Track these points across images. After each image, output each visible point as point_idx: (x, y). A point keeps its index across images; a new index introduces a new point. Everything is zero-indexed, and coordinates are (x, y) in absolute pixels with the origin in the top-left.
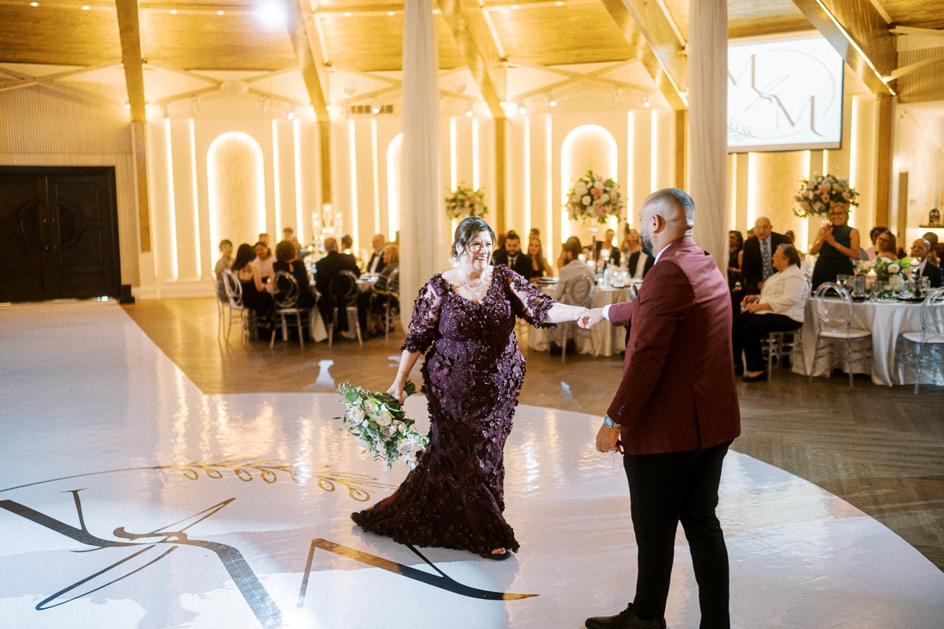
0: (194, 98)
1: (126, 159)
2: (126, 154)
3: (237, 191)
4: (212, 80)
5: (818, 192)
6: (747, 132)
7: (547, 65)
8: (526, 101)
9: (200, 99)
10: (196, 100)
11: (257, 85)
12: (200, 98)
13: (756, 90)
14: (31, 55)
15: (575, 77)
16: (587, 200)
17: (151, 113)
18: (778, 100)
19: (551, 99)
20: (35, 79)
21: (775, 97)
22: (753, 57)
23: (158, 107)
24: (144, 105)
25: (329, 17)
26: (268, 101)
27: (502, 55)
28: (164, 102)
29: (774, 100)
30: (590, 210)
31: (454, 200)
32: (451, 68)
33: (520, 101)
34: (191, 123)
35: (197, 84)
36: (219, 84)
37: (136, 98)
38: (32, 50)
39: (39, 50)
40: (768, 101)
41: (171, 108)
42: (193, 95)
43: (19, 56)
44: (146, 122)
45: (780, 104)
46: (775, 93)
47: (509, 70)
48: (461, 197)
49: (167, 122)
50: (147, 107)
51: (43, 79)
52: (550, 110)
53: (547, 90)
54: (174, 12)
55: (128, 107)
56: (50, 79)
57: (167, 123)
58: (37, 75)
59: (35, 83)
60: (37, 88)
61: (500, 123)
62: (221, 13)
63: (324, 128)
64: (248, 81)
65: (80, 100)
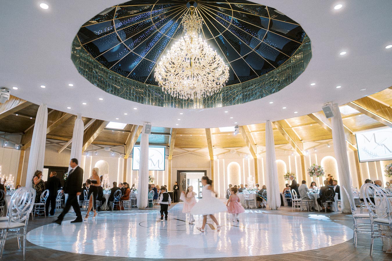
2: (209, 167)
3: (234, 176)
4: (228, 150)
5: (390, 169)
6: (376, 155)
7: (314, 141)
8: (308, 150)
11: (238, 150)
12: (226, 154)
13: (377, 143)
14: (190, 146)
15: (321, 143)
16: (313, 171)
17: (215, 158)
18: (384, 145)
19: (315, 149)
21: (383, 144)
22: (374, 134)
23: (216, 156)
25: (255, 133)
26: (241, 154)
27: (301, 139)
28: (217, 155)
29: (383, 146)
30: (314, 174)
31: (286, 176)
32: (286, 144)
33: (306, 150)
34: (224, 160)
35: (225, 151)
36: (230, 150)
37: (211, 155)
39: (192, 145)
40: (381, 146)
41: (219, 156)
42: (224, 153)
43: (188, 147)
44: (214, 160)
45: (385, 146)
46: (383, 143)
47: (304, 143)
48: (288, 175)
50: (214, 156)
51: (192, 151)
52: (316, 153)
53: (314, 147)
54: (219, 135)
55: (210, 157)
56: (193, 151)
57: (218, 160)
60: (191, 153)
61: (302, 157)
62: (229, 134)
63: (256, 160)
64: (236, 149)
65: (200, 156)
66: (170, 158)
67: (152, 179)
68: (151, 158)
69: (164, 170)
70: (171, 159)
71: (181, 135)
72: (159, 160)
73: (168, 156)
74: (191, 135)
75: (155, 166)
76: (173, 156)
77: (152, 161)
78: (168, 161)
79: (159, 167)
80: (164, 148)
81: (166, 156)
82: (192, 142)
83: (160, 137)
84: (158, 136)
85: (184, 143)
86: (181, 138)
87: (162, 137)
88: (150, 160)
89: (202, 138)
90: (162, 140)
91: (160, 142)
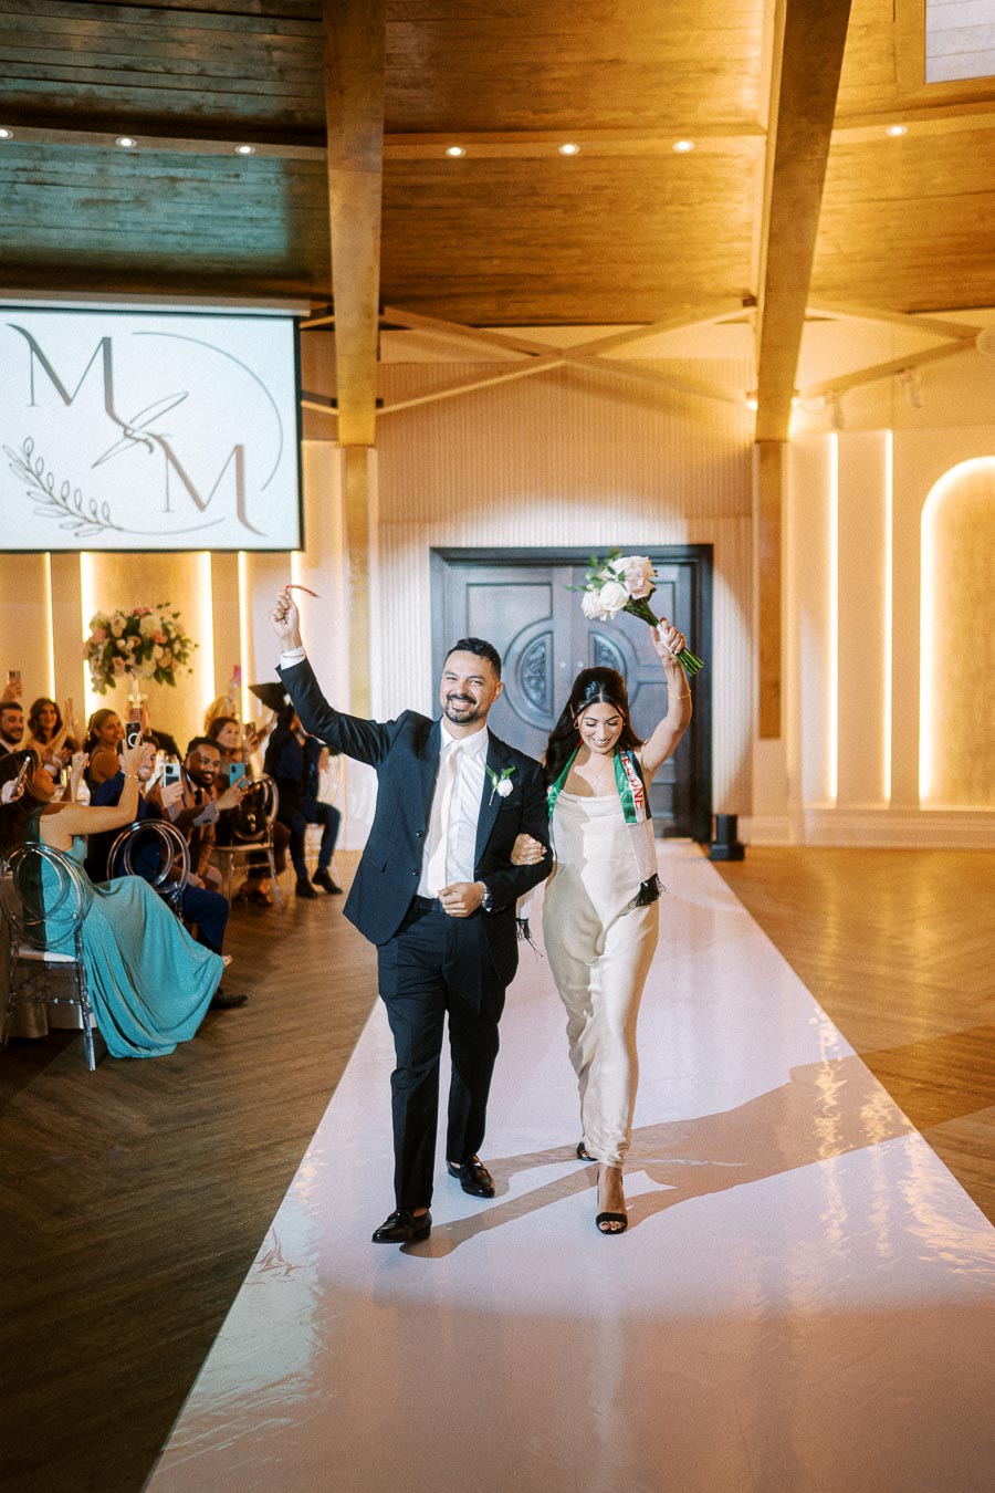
0: (903, 376)
1: (738, 525)
2: (737, 515)
9: (918, 378)
10: (910, 379)
14: (557, 304)
17: (801, 419)
20: (559, 353)
23: (821, 401)
24: (791, 396)
28: (835, 390)
34: (889, 438)
36: (967, 337)
37: (774, 389)
38: (556, 290)
39: (573, 289)
41: (852, 400)
42: (901, 368)
44: (785, 441)
49: (833, 440)
50: (795, 402)
51: (572, 352)
55: (753, 405)
56: (588, 352)
57: (835, 443)
58: (563, 345)
59: (559, 363)
60: (561, 377)
65: (647, 400)
66: (355, 423)
67: (158, 652)
68: (156, 428)
69: (302, 548)
70: (370, 437)
71: (455, 152)
72: (239, 450)
73: (334, 403)
74: (569, 149)
75: (202, 507)
76: (379, 403)
77: (169, 455)
78: (337, 456)
79: (250, 517)
80: (289, 325)
81: (305, 404)
82: (578, 251)
83: (220, 189)
84: (200, 173)
85: (496, 262)
86: (456, 192)
87: (244, 183)
88: (150, 445)
89: (686, 183)
90: (256, 232)
91: (242, 251)
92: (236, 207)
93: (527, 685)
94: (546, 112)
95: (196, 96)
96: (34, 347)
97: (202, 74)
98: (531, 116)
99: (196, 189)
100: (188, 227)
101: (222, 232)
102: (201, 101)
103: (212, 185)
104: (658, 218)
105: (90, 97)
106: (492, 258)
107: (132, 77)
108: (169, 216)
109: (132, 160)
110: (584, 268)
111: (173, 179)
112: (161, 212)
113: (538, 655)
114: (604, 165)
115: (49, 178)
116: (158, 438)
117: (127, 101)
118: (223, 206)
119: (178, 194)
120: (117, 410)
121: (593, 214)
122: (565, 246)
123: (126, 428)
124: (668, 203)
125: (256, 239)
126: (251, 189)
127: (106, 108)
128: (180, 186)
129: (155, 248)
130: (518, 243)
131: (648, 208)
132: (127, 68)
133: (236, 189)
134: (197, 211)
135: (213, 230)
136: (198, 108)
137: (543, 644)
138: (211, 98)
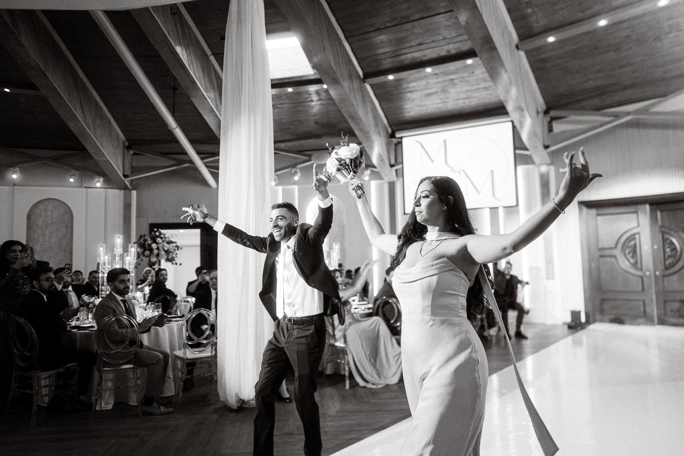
56: (645, 110)
59: (629, 117)
60: (636, 124)
66: (539, 154)
69: (517, 205)
70: (548, 161)
71: (551, 39)
72: (492, 172)
73: (528, 150)
75: (478, 192)
76: (546, 147)
77: (467, 176)
78: (537, 170)
79: (496, 195)
80: (510, 124)
81: (518, 152)
82: (629, 68)
83: (469, 79)
84: (460, 75)
85: (592, 82)
86: (561, 57)
87: (476, 75)
88: (460, 173)
89: (675, 21)
90: (490, 92)
91: (486, 101)
92: (478, 85)
93: (628, 256)
94: (587, 10)
95: (446, 47)
96: (422, 147)
97: (445, 39)
98: (580, 14)
99: (461, 81)
100: (465, 96)
101: (476, 95)
102: (448, 48)
103: (466, 79)
104: (666, 41)
105: (413, 58)
106: (588, 81)
107: (422, 47)
108: (457, 93)
109: (434, 77)
110: (635, 75)
111: (452, 80)
112: (453, 93)
113: (632, 243)
114: (625, 25)
115: (413, 89)
116: (463, 171)
117: (425, 56)
118: (473, 85)
119: (455, 85)
120: (449, 162)
121: (629, 49)
122: (622, 67)
123: (452, 168)
124: (667, 33)
125: (490, 95)
126: (480, 76)
127: (419, 60)
128: (456, 81)
129: (456, 106)
130: (599, 71)
131: (658, 38)
132: (420, 44)
133: (475, 78)
134: (464, 89)
135: (474, 95)
136: (449, 51)
137: (635, 239)
138: (451, 46)
